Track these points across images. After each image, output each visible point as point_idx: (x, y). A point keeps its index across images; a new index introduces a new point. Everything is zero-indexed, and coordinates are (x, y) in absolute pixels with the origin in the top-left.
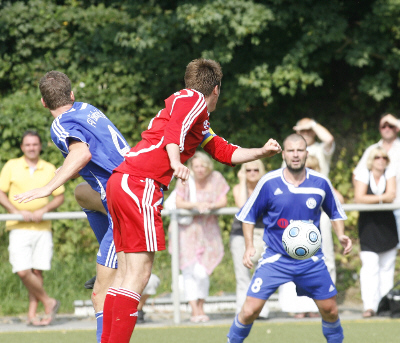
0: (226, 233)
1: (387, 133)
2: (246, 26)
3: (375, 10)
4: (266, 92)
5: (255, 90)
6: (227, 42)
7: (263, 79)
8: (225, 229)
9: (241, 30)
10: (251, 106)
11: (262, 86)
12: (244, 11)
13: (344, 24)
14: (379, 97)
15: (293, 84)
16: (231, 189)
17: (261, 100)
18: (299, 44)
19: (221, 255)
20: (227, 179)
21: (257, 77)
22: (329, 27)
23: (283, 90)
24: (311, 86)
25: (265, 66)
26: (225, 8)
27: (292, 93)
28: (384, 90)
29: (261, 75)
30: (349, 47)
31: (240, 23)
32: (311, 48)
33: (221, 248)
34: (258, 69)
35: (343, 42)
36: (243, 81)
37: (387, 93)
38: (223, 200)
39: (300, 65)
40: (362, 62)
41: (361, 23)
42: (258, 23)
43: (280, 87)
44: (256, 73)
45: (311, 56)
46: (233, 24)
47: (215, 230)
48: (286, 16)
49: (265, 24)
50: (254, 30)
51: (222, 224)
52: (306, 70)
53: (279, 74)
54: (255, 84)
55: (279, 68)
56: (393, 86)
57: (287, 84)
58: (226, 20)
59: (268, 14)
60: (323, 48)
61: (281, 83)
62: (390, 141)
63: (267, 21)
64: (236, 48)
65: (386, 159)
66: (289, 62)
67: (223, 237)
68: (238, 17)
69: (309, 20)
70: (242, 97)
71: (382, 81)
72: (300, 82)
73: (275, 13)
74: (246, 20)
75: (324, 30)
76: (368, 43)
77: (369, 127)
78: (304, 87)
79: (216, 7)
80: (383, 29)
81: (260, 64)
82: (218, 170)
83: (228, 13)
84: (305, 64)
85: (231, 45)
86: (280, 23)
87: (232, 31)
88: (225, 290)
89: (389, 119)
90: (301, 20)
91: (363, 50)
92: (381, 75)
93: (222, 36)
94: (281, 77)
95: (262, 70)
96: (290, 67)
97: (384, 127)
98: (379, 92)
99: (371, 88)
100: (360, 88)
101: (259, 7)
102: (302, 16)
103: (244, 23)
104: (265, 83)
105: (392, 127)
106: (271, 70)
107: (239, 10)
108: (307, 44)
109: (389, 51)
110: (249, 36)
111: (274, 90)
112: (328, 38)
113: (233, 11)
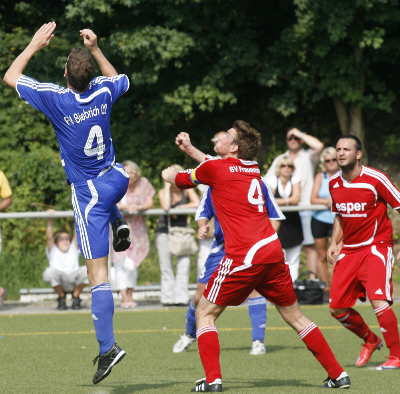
0: (152, 231)
1: (293, 144)
2: (170, 51)
3: (283, 38)
4: (188, 109)
5: (178, 107)
6: (154, 65)
7: (185, 98)
8: (151, 227)
9: (166, 55)
10: (174, 121)
11: (184, 103)
12: (168, 38)
13: (256, 50)
14: (286, 113)
15: (211, 102)
16: (157, 193)
17: (183, 115)
18: (216, 67)
19: (148, 250)
20: (153, 184)
21: (180, 96)
22: (243, 52)
23: (203, 107)
24: (227, 104)
25: (187, 86)
26: (152, 36)
27: (211, 109)
28: (291, 107)
29: (183, 94)
30: (261, 70)
31: (165, 49)
32: (228, 71)
33: (148, 244)
34: (181, 88)
35: (255, 65)
36: (168, 99)
37: (293, 110)
38: (149, 202)
39: (217, 86)
40: (271, 83)
41: (271, 49)
42: (180, 49)
43: (200, 104)
44: (179, 92)
45: (226, 78)
46: (159, 49)
47: (142, 229)
48: (205, 43)
49: (187, 50)
50: (177, 54)
51: (149, 223)
52: (223, 90)
53: (199, 94)
54: (179, 102)
55: (199, 88)
56: (298, 104)
57: (206, 102)
58: (153, 46)
59: (190, 41)
60: (238, 70)
61: (201, 101)
62: (295, 151)
63: (189, 47)
64: (161, 70)
65: (292, 167)
66: (208, 83)
67: (149, 234)
68: (163, 43)
69: (225, 46)
70: (167, 113)
71: (289, 99)
72: (217, 100)
73: (195, 40)
74: (170, 46)
75: (239, 55)
76: (277, 66)
77: (277, 139)
78: (221, 105)
79: (144, 35)
80: (289, 54)
81: (182, 84)
82: (146, 176)
83: (154, 40)
84: (222, 85)
85: (157, 68)
86: (200, 49)
87: (158, 56)
88: (151, 281)
89: (295, 132)
90: (219, 46)
91: (272, 73)
92: (288, 95)
93: (149, 60)
94: (201, 96)
95: (184, 90)
96: (208, 87)
97: (290, 139)
98: (286, 109)
99: (279, 106)
100: (270, 106)
101: (182, 34)
102: (219, 42)
103: (168, 48)
104: (187, 101)
105: (297, 139)
106: (192, 89)
107: (164, 37)
108: (224, 67)
109: (295, 74)
110: (173, 60)
111: (195, 107)
112: (243, 62)
113: (159, 38)
